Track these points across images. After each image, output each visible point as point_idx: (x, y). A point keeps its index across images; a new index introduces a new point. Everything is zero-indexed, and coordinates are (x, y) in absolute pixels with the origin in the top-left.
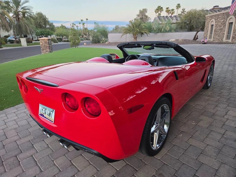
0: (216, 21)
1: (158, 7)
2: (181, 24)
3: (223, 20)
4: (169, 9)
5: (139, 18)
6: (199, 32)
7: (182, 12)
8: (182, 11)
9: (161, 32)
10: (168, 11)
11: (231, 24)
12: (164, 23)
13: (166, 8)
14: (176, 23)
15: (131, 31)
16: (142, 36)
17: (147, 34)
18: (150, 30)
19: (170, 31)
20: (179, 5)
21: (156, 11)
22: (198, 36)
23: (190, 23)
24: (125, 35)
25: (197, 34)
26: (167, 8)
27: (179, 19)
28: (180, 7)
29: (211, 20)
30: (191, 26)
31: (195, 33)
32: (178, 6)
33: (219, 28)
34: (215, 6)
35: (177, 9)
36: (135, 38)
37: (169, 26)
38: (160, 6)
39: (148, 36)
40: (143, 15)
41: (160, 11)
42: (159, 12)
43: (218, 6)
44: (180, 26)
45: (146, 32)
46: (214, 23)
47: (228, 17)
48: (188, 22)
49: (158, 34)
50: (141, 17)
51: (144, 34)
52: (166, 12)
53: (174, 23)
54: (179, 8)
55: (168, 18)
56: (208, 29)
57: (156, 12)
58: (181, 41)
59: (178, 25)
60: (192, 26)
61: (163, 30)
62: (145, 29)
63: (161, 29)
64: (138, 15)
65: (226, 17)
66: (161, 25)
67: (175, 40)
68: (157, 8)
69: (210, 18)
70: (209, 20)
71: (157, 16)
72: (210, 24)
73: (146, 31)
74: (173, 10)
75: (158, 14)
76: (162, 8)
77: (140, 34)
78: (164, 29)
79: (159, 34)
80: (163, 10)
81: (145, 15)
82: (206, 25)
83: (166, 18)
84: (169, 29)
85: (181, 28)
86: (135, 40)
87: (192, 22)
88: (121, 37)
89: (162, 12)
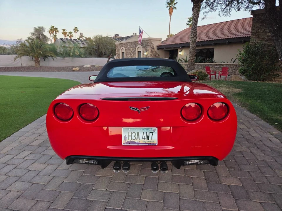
0: (126, 49)
1: (51, 27)
2: (90, 49)
3: (132, 49)
4: (66, 31)
5: (34, 37)
6: (111, 59)
7: (80, 37)
8: (80, 35)
9: (69, 56)
10: (65, 33)
11: (139, 52)
12: (71, 46)
13: (62, 30)
14: (83, 47)
15: (30, 53)
16: (45, 60)
17: (53, 58)
19: (80, 56)
20: (76, 28)
21: (50, 31)
23: (98, 48)
24: (20, 58)
25: (109, 60)
26: (64, 30)
27: (85, 43)
28: (78, 30)
29: (121, 47)
30: (101, 52)
31: (107, 59)
32: (76, 30)
33: (130, 55)
34: (116, 35)
35: (74, 32)
36: (36, 62)
37: (78, 51)
38: (54, 26)
39: (54, 60)
40: (40, 34)
41: (55, 32)
42: (54, 33)
43: (119, 35)
44: (88, 52)
45: (52, 55)
46: (124, 51)
47: (136, 46)
48: (96, 47)
49: (66, 58)
50: (37, 36)
51: (48, 58)
52: (62, 34)
53: (82, 48)
54: (77, 31)
55: (73, 41)
56: (120, 56)
57: (49, 32)
58: (98, 67)
59: (86, 50)
60: (102, 52)
61: (71, 54)
62: (50, 52)
63: (70, 53)
64: (33, 34)
65: (134, 46)
66: (68, 48)
67: (90, 66)
68: (51, 28)
69: (120, 46)
70: (119, 47)
71: (52, 37)
72: (120, 52)
73: (51, 53)
74: (70, 33)
75: (53, 35)
76: (57, 29)
77: (43, 57)
78: (73, 53)
79: (68, 59)
80: (58, 32)
81: (43, 34)
82: (117, 52)
83: (71, 41)
84: (78, 53)
85: (90, 53)
86: (38, 65)
87: (100, 48)
88: (15, 60)
89: (57, 33)
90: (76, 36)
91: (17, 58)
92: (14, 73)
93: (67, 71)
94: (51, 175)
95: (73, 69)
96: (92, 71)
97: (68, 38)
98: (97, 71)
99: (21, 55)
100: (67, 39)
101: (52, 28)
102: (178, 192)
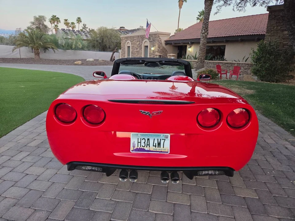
0: (132, 43)
1: (52, 17)
2: (93, 42)
3: (138, 43)
4: (69, 22)
5: (34, 27)
6: (115, 53)
7: (83, 28)
8: (83, 26)
9: (71, 48)
10: (67, 23)
11: (146, 47)
12: (73, 37)
13: (64, 20)
14: (87, 40)
15: (30, 44)
16: (45, 52)
17: (54, 50)
18: (56, 44)
19: (82, 49)
20: (79, 18)
22: (114, 57)
23: (103, 41)
24: (18, 50)
25: (113, 54)
26: (66, 20)
27: (89, 36)
29: (126, 41)
31: (111, 53)
32: (79, 20)
33: (136, 50)
34: (122, 27)
35: (77, 23)
36: (36, 54)
37: (81, 43)
38: (56, 16)
39: (55, 52)
40: (40, 24)
41: (56, 22)
42: (56, 24)
43: (124, 28)
44: (92, 44)
45: (53, 47)
46: (130, 45)
47: (143, 40)
48: (100, 40)
49: (68, 51)
50: (37, 25)
51: (48, 50)
52: (64, 24)
53: (85, 40)
54: (80, 22)
55: (76, 33)
56: (125, 50)
57: (51, 22)
58: (102, 61)
59: (90, 43)
60: (106, 45)
61: (74, 46)
62: (51, 44)
63: (72, 45)
65: (141, 40)
66: (70, 40)
67: (94, 60)
68: (52, 18)
69: (126, 39)
70: (124, 41)
71: (53, 28)
72: (126, 46)
73: (52, 45)
74: (73, 23)
75: (54, 26)
76: (58, 18)
77: (43, 49)
78: (76, 46)
79: (69, 51)
80: (60, 22)
81: (44, 24)
82: (122, 46)
83: (73, 32)
84: (81, 46)
85: (94, 46)
86: (37, 57)
87: (104, 41)
88: (13, 50)
89: (59, 23)
90: (78, 27)
91: (15, 48)
92: (12, 64)
93: (68, 65)
94: (50, 181)
95: (75, 62)
96: (95, 65)
97: (71, 29)
98: (101, 65)
99: (21, 45)
100: (69, 30)
101: (53, 17)
102: (189, 204)
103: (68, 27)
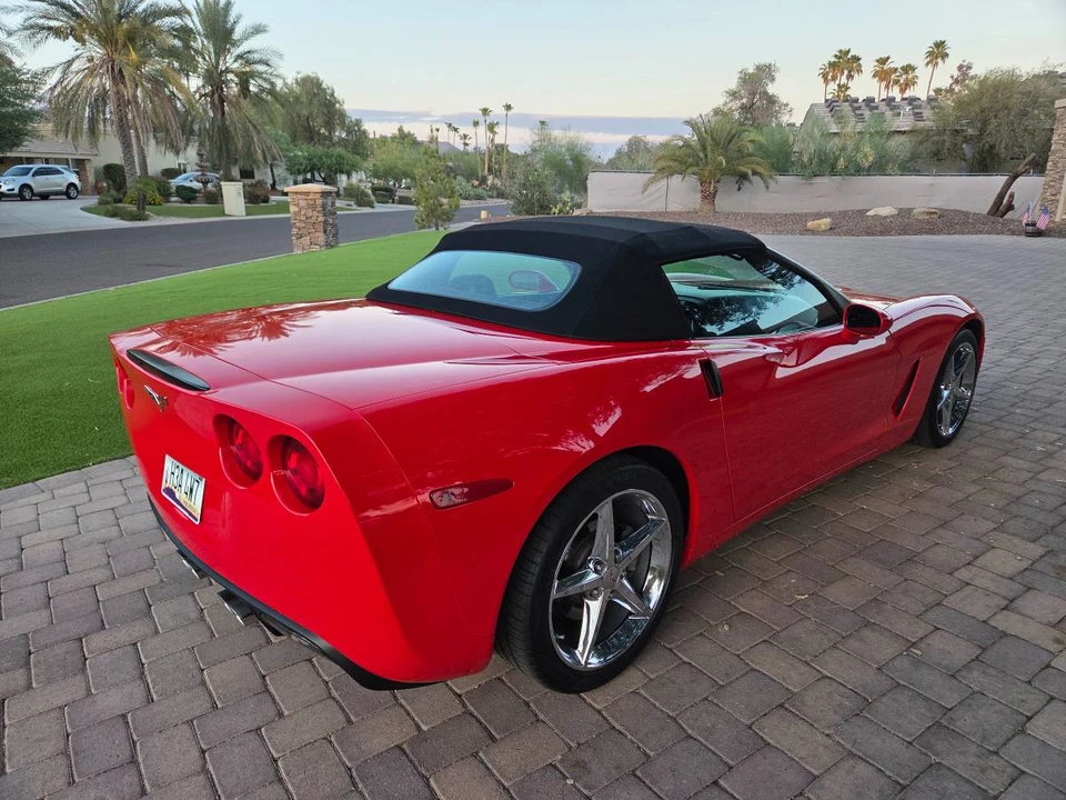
1: (836, 56)
2: (935, 138)
4: (892, 66)
5: (736, 104)
6: (1020, 179)
7: (957, 81)
8: (956, 74)
9: (833, 171)
10: (884, 73)
12: (849, 129)
13: (877, 61)
14: (911, 131)
15: (692, 165)
16: (739, 189)
17: (764, 181)
18: (781, 160)
19: (879, 167)
20: (940, 45)
21: (828, 73)
22: (1012, 196)
23: (982, 131)
24: (664, 182)
25: (1008, 185)
26: (883, 61)
27: (927, 113)
28: (947, 55)
30: (987, 146)
32: (938, 52)
35: (928, 64)
36: (704, 198)
37: (875, 147)
38: (849, 51)
39: (767, 187)
40: (754, 94)
41: (846, 72)
42: (844, 80)
44: (929, 147)
45: (760, 170)
49: (819, 179)
50: (744, 100)
51: (750, 181)
52: (874, 76)
53: (904, 132)
54: (939, 60)
55: (877, 108)
57: (825, 76)
58: (926, 217)
59: (921, 143)
60: (992, 147)
61: (841, 163)
62: (758, 159)
63: (837, 159)
64: (734, 95)
66: (836, 140)
67: (896, 212)
68: (833, 59)
73: (758, 164)
74: (908, 69)
75: (836, 88)
76: (857, 59)
77: (734, 179)
78: (850, 160)
79: (825, 182)
80: (859, 71)
81: (766, 93)
82: (1053, 147)
83: (867, 106)
84: (871, 159)
85: (936, 154)
86: (707, 207)
87: (990, 128)
88: (646, 188)
89: (856, 76)
90: (931, 81)
91: (651, 183)
93: (780, 233)
95: (810, 224)
96: (882, 233)
98: (906, 233)
99: (667, 172)
101: (840, 57)
103: (887, 87)
